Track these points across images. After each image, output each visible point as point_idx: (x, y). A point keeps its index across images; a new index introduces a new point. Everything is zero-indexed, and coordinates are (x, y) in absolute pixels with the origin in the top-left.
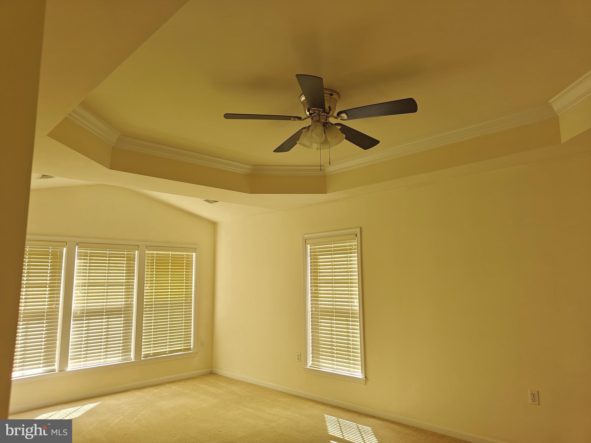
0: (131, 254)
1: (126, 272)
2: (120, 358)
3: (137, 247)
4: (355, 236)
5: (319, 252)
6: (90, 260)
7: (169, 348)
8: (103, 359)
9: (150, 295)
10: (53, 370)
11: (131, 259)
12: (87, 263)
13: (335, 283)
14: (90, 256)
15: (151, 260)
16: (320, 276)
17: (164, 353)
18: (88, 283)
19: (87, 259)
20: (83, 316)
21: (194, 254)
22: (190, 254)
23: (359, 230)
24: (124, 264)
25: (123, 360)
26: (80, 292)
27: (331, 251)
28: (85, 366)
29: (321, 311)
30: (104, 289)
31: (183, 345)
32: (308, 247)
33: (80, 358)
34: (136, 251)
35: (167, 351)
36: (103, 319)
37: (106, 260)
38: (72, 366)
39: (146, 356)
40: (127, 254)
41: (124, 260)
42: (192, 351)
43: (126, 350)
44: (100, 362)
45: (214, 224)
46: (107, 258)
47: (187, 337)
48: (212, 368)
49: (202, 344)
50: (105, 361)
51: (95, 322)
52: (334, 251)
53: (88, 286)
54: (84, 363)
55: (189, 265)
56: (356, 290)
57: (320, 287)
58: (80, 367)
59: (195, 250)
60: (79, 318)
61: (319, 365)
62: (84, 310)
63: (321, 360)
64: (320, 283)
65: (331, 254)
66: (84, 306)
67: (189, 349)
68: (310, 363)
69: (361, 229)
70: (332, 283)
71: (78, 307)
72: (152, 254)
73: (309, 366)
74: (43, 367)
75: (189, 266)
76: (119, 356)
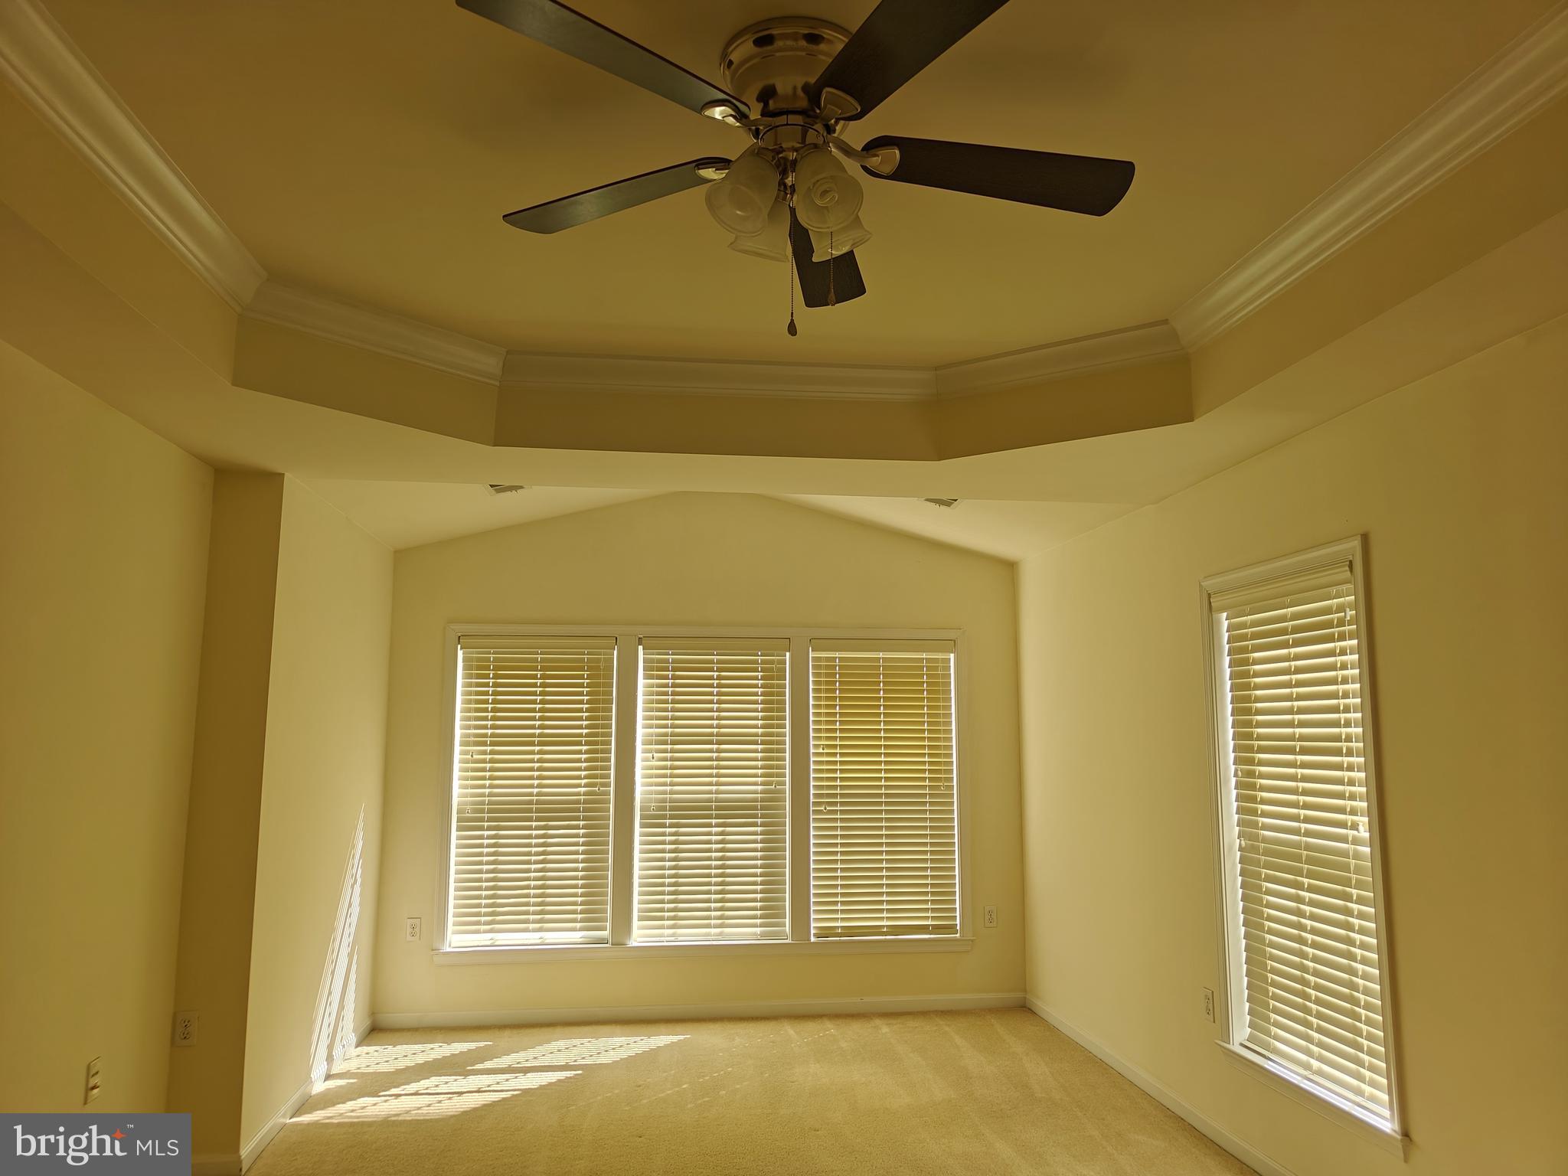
0: (772, 662)
1: (764, 707)
2: (758, 930)
3: (787, 643)
4: (1347, 568)
5: (1255, 636)
6: (674, 677)
7: (888, 918)
8: (716, 926)
9: (829, 771)
10: (603, 939)
11: (773, 674)
12: (666, 686)
13: (1304, 751)
14: (674, 669)
15: (827, 675)
16: (1260, 725)
17: (876, 931)
18: (673, 735)
19: (666, 677)
20: (664, 817)
21: (952, 656)
22: (940, 656)
23: (1356, 544)
24: (756, 686)
25: (763, 935)
26: (653, 758)
27: (1284, 632)
28: (672, 939)
29: (1267, 853)
30: (711, 751)
31: (929, 915)
32: (1219, 622)
33: (662, 919)
34: (788, 654)
35: (883, 926)
36: (710, 825)
37: (711, 678)
38: (641, 935)
39: (825, 932)
40: (763, 662)
41: (756, 678)
42: (958, 935)
43: (771, 912)
44: (708, 935)
45: (1010, 568)
46: (716, 674)
47: (942, 893)
48: (1025, 991)
49: (987, 917)
50: (720, 934)
51: (693, 833)
52: (1296, 630)
53: (673, 743)
54: (671, 931)
55: (938, 688)
56: (1358, 777)
57: (1261, 763)
58: (662, 939)
59: (951, 644)
60: (653, 819)
61: (1267, 1047)
62: (664, 801)
63: (1274, 1030)
64: (1262, 750)
65: (1285, 645)
66: (665, 793)
67: (951, 928)
68: (1241, 1031)
69: (1365, 539)
70: (1291, 751)
71: (651, 793)
72: (828, 659)
73: (1237, 1043)
74: (581, 929)
75: (937, 692)
76: (755, 926)
